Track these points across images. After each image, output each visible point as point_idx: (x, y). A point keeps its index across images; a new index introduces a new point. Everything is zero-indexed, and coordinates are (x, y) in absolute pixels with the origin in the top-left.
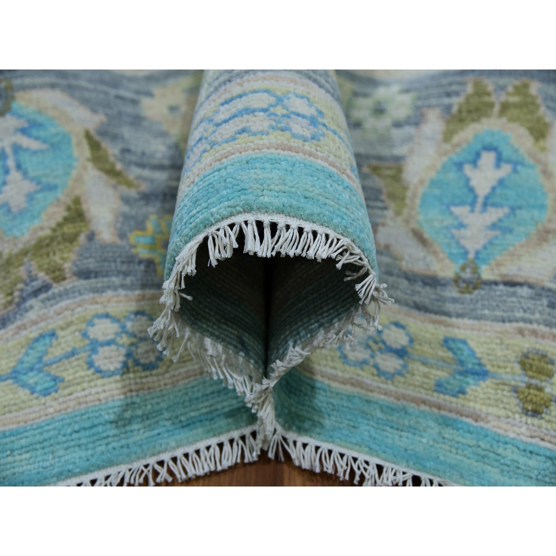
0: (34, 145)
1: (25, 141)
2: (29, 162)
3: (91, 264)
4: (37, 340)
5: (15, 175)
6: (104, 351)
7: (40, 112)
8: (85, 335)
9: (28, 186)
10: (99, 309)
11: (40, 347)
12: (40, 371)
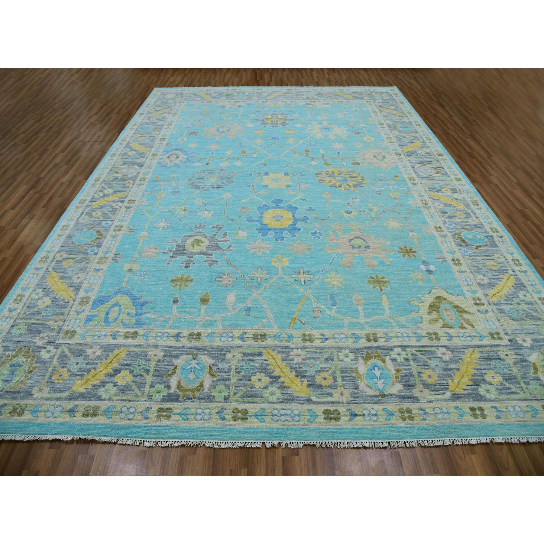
0: (198, 368)
1: (197, 366)
2: (196, 371)
3: (201, 396)
4: (186, 408)
5: (192, 373)
6: (198, 415)
7: (201, 360)
8: (196, 411)
9: (195, 376)
10: (199, 407)
11: (186, 410)
12: (185, 415)
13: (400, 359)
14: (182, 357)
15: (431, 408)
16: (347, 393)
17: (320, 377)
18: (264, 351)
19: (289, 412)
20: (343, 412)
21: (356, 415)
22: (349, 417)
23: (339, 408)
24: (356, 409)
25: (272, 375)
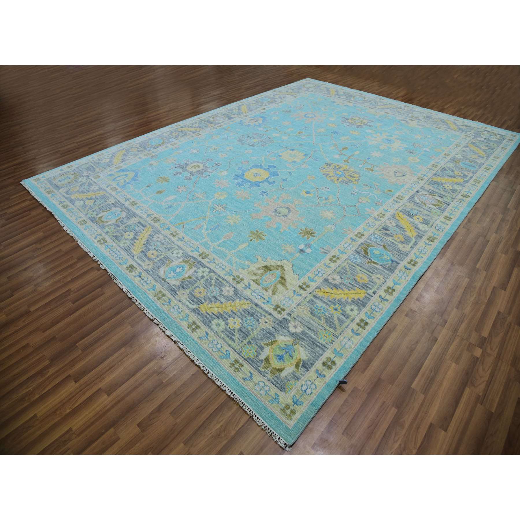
0: (116, 215)
2: (114, 216)
5: (112, 216)
7: (121, 214)
13: (200, 274)
14: (117, 208)
15: (175, 303)
16: (151, 267)
17: (152, 252)
18: (148, 226)
19: (119, 254)
20: (137, 271)
21: (140, 277)
22: (136, 275)
23: (138, 268)
24: (144, 275)
25: (136, 237)
